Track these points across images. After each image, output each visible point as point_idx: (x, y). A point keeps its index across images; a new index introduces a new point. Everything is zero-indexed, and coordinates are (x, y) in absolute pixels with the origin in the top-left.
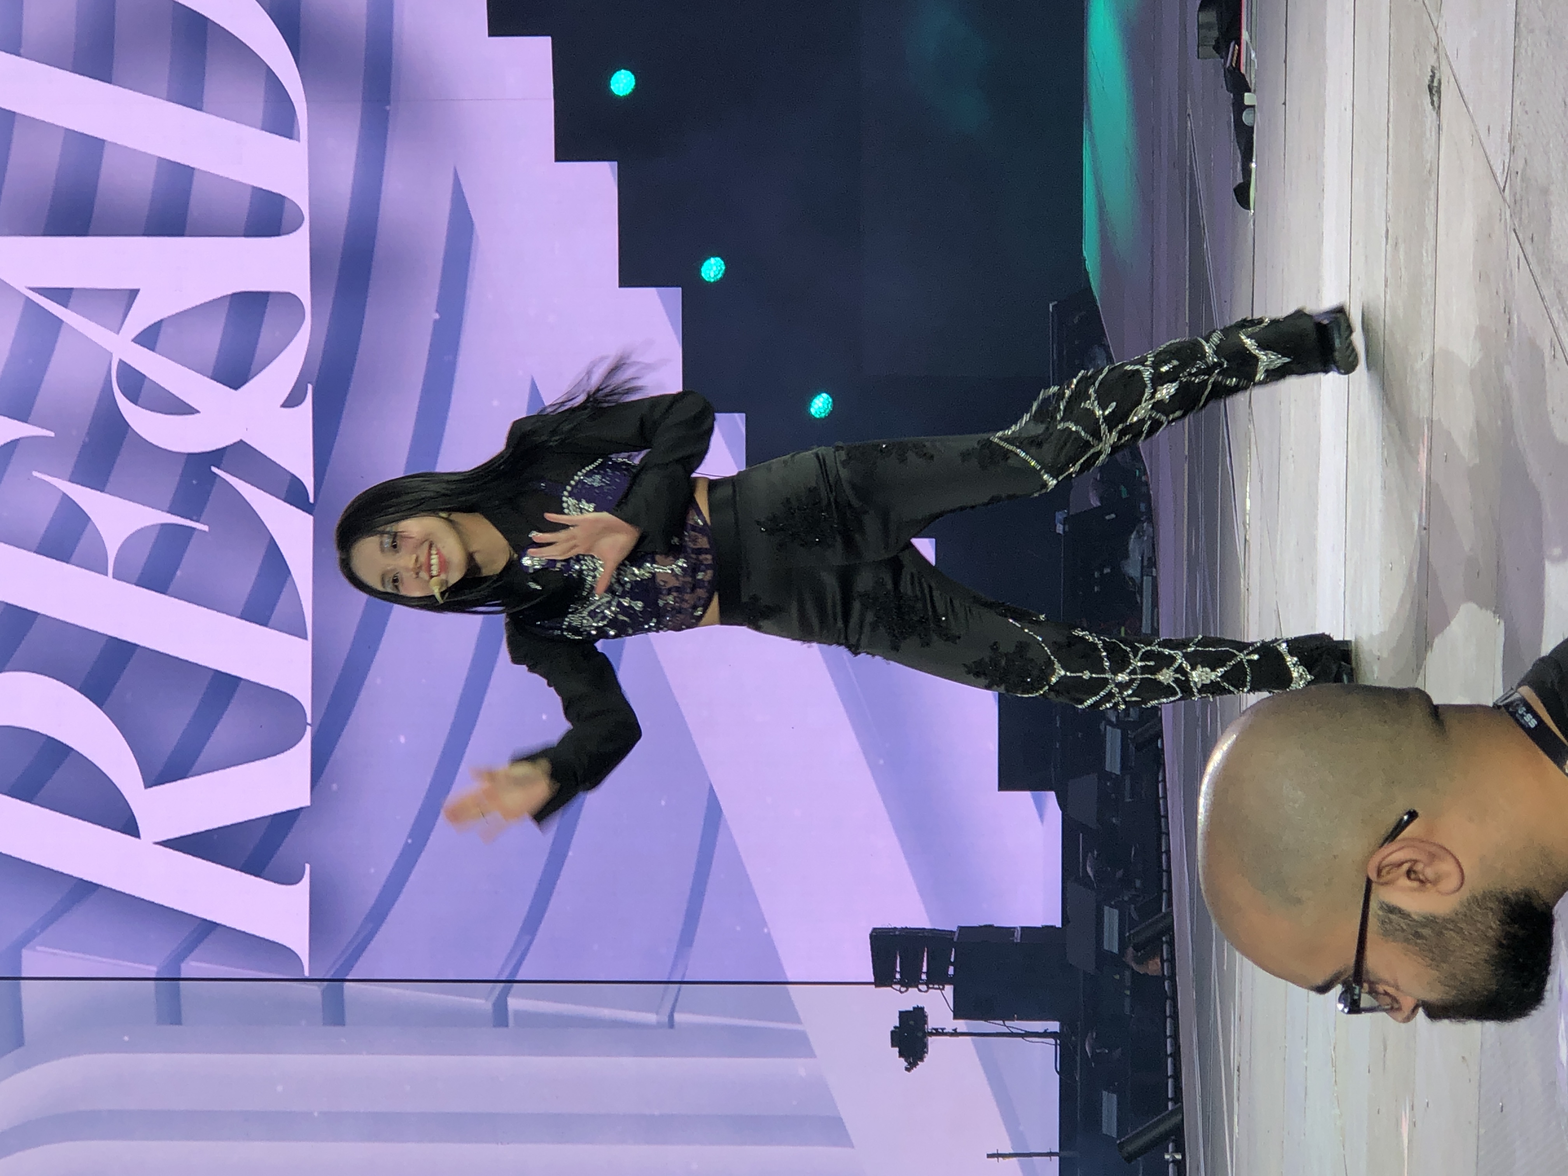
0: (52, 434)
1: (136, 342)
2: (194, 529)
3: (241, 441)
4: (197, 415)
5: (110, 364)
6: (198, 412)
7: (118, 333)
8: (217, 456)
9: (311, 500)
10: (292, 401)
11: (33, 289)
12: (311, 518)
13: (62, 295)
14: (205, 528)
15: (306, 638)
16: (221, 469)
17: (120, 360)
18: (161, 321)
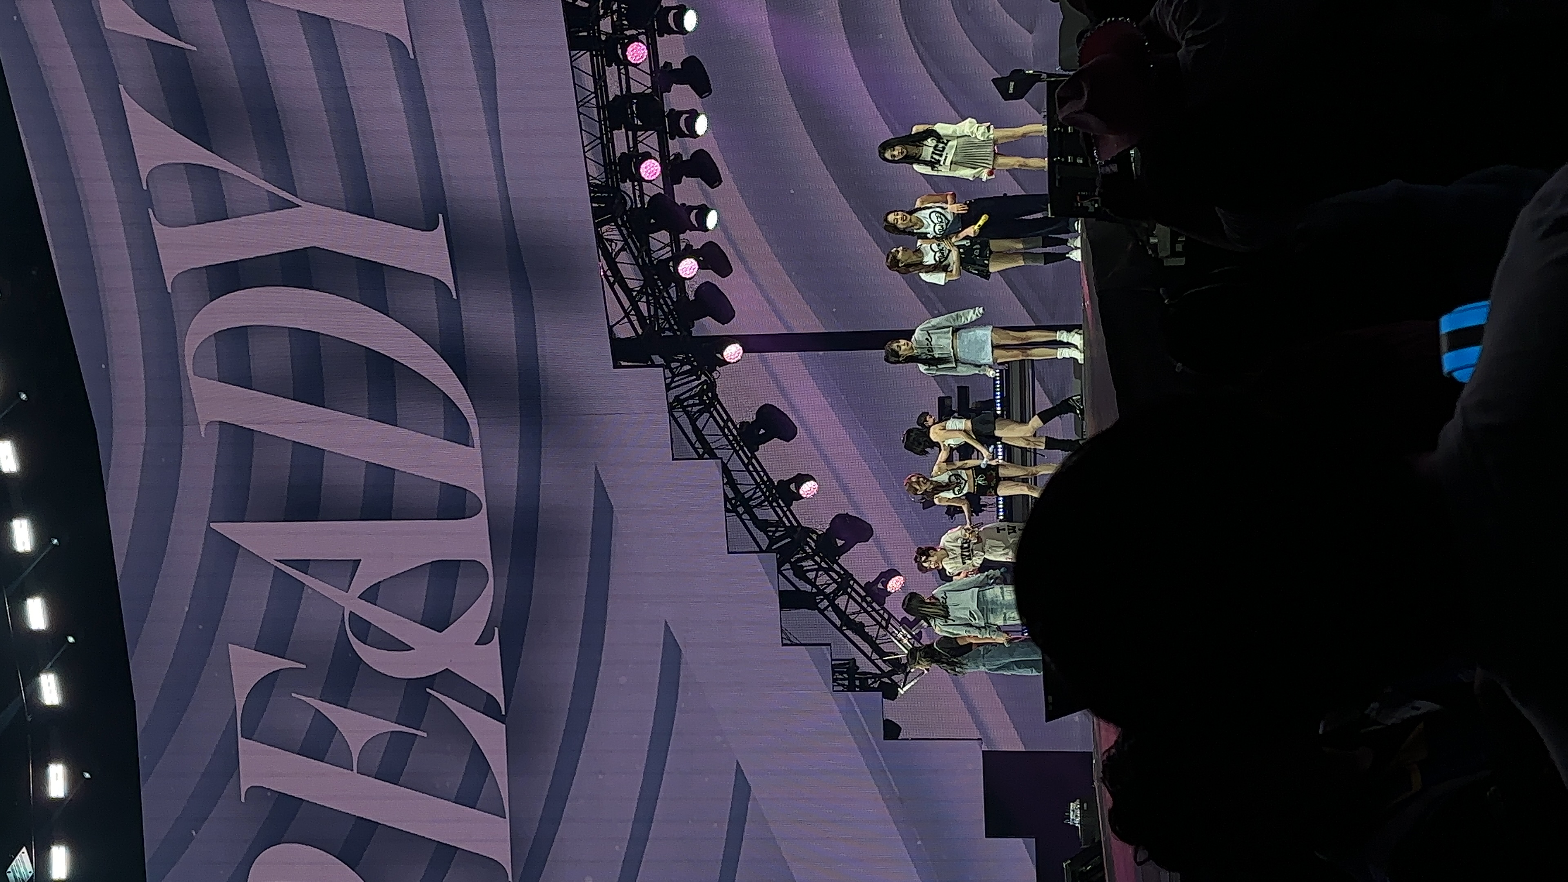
0: (304, 666)
1: (361, 599)
2: (417, 735)
3: (447, 669)
4: (413, 651)
5: (343, 614)
6: (413, 649)
7: (347, 592)
8: (429, 681)
9: (503, 713)
10: (484, 640)
11: (278, 561)
12: (504, 726)
13: (303, 565)
14: (425, 735)
15: (505, 818)
16: (434, 690)
17: (351, 612)
18: (380, 582)
